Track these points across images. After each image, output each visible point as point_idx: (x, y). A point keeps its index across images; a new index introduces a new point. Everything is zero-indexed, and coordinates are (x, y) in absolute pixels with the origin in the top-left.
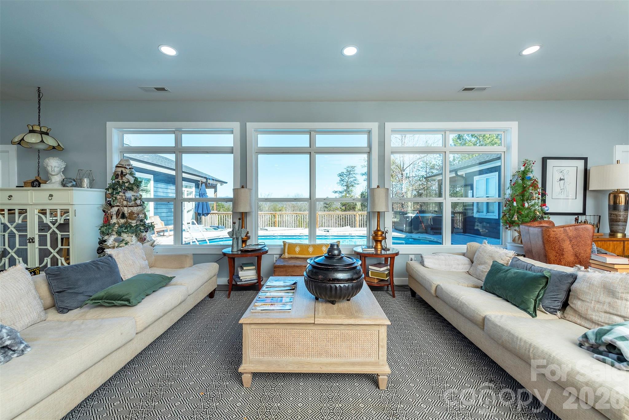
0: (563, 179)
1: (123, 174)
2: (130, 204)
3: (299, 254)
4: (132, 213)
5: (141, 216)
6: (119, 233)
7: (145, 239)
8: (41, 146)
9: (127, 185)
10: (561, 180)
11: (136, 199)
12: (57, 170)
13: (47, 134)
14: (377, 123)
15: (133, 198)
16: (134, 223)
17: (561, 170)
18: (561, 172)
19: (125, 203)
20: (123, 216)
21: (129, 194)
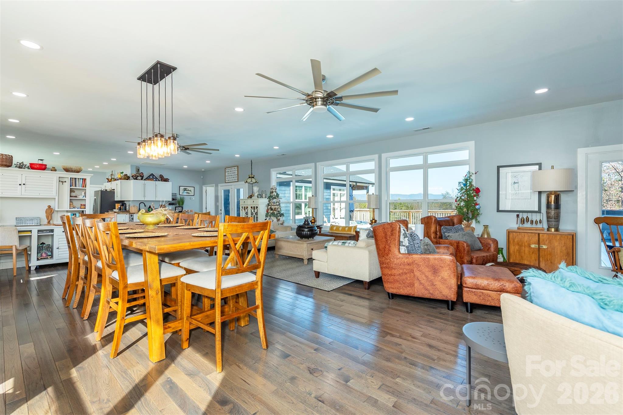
0: (518, 183)
1: (272, 192)
2: (275, 205)
3: (335, 230)
4: (275, 208)
5: (279, 209)
6: (270, 216)
7: (279, 220)
8: (252, 182)
9: (274, 196)
10: (515, 183)
11: (277, 202)
12: (256, 191)
13: (253, 177)
14: (377, 155)
15: (276, 202)
16: (276, 212)
17: (515, 175)
18: (515, 177)
19: (273, 204)
20: (272, 210)
21: (275, 200)
